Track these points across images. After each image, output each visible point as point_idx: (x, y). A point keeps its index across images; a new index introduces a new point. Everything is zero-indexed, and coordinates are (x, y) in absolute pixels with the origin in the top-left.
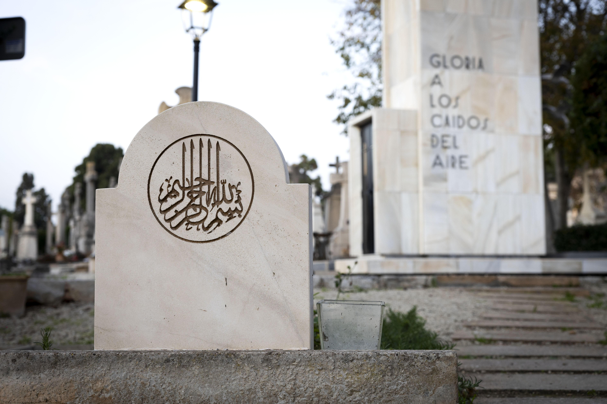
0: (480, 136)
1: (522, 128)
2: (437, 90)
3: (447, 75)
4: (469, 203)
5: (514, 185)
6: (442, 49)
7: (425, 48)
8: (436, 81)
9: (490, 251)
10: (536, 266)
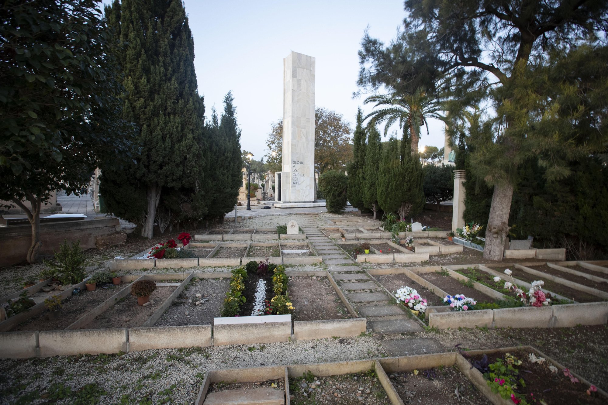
0: (302, 178)
1: (310, 176)
2: (294, 168)
3: (296, 165)
4: (300, 191)
5: (308, 187)
6: (295, 160)
7: (292, 160)
8: (294, 167)
9: (303, 201)
10: (312, 204)
